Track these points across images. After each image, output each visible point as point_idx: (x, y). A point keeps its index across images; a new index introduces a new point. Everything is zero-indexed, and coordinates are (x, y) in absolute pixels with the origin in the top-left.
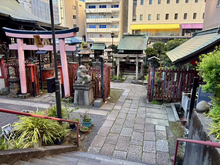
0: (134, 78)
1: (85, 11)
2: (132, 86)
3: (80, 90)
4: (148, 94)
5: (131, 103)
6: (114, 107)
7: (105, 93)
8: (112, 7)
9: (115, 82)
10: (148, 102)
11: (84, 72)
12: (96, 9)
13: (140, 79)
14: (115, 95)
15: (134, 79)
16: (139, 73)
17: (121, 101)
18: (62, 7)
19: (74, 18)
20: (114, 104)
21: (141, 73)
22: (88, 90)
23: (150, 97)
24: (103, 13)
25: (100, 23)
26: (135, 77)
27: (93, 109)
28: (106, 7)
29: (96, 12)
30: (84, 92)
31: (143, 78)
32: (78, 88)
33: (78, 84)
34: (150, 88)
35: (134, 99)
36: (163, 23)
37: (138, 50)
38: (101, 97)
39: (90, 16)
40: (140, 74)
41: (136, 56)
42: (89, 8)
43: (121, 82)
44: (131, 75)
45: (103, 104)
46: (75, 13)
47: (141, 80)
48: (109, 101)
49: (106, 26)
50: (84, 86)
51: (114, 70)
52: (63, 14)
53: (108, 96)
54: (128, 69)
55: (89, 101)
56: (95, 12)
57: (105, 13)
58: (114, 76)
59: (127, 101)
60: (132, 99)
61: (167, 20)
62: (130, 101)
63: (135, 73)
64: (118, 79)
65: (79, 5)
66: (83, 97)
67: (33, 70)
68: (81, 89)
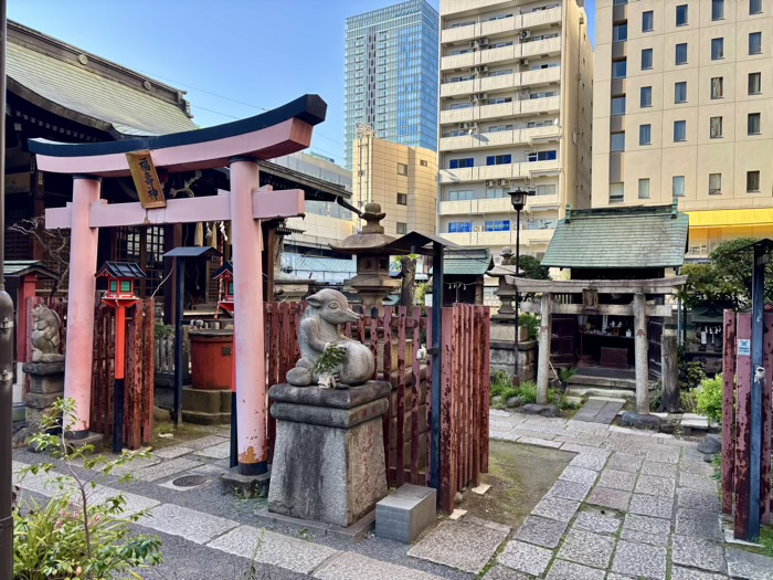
0: (624, 401)
1: (439, 176)
2: (619, 434)
3: (304, 428)
4: (728, 486)
5: (617, 535)
6: (500, 549)
7: (452, 457)
8: (532, 160)
9: (526, 412)
10: (730, 540)
11: (334, 325)
12: (475, 169)
13: (658, 405)
14: (517, 478)
15: (624, 407)
16: (652, 377)
17: (552, 516)
18: (364, 168)
19: (399, 202)
20: (506, 529)
21: (663, 378)
22: (342, 427)
23: (743, 506)
24: (500, 180)
25: (487, 215)
26: (634, 398)
27: (366, 553)
28: (509, 162)
29: (475, 178)
30: (320, 441)
31: (673, 402)
32: (294, 410)
33: (294, 391)
34: (741, 446)
35: (637, 507)
36: (737, 205)
37: (643, 265)
38: (427, 478)
39: (454, 194)
40: (654, 384)
41: (632, 287)
42: (451, 167)
43: (558, 415)
44: (611, 388)
45: (433, 523)
46: (406, 185)
47: (664, 410)
48: (477, 506)
49: (507, 222)
50: (324, 404)
51: (523, 357)
52: (364, 192)
53: (475, 476)
54: (595, 358)
55: (349, 499)
56: (469, 179)
57: (507, 181)
58: (526, 387)
59: (590, 517)
60: (623, 507)
61: (752, 194)
62: (611, 523)
63: (633, 376)
64: (544, 400)
65: (418, 162)
66: (318, 470)
67: (127, 322)
68: (309, 421)
